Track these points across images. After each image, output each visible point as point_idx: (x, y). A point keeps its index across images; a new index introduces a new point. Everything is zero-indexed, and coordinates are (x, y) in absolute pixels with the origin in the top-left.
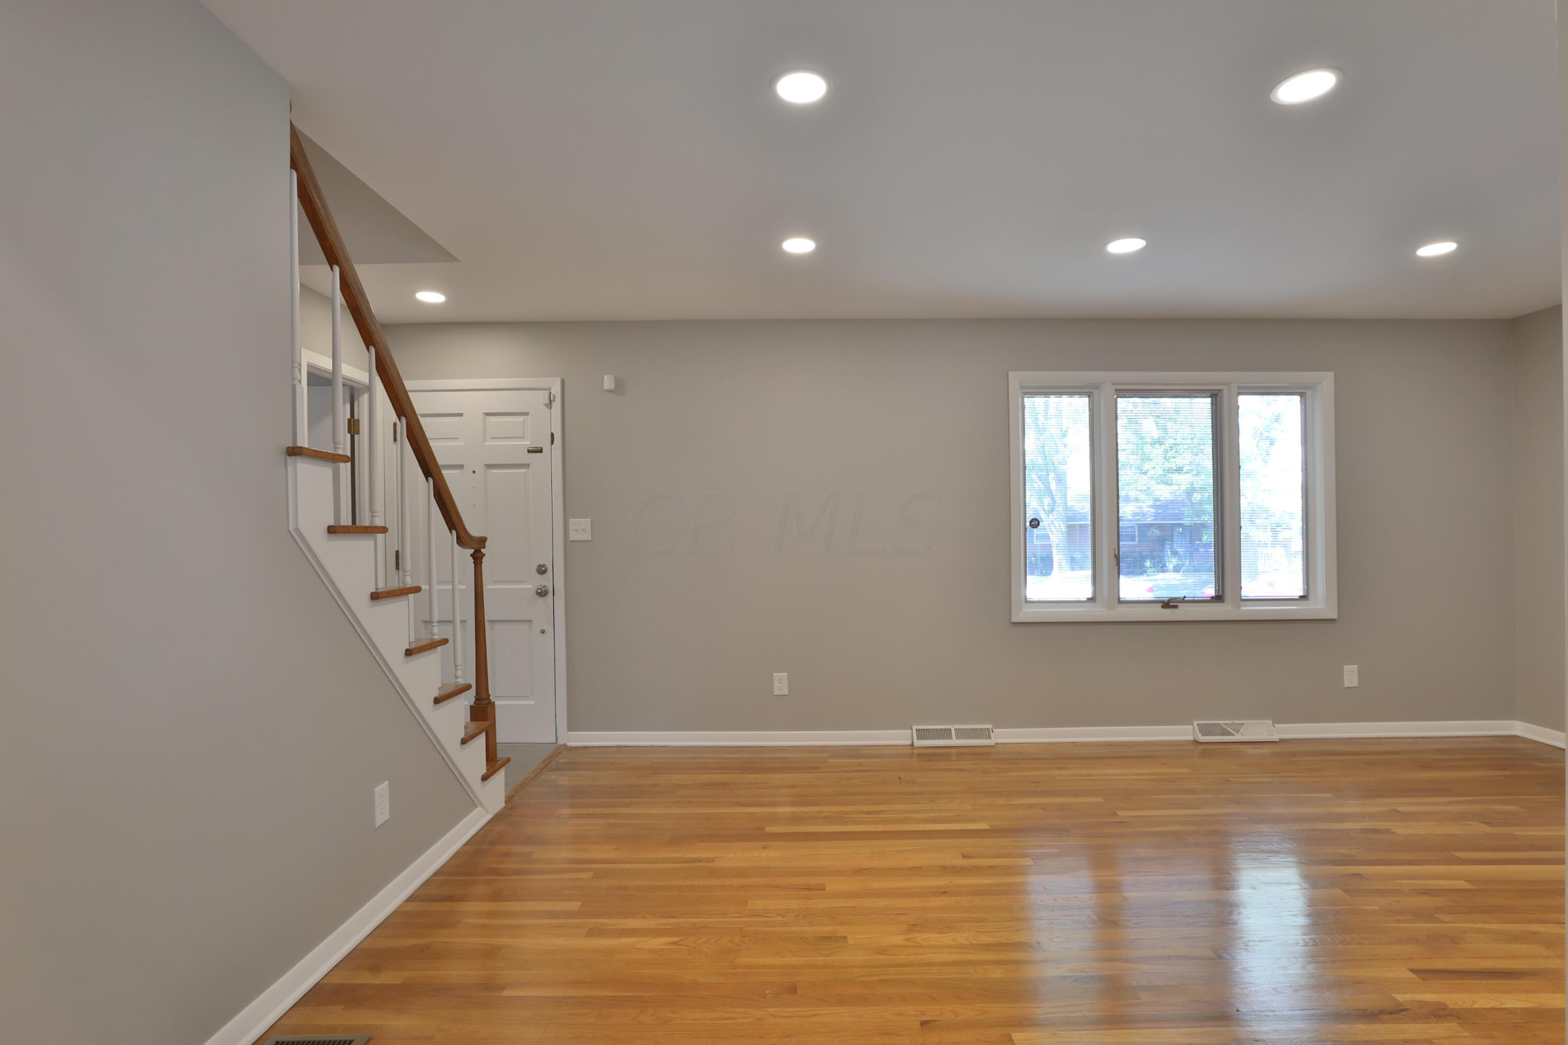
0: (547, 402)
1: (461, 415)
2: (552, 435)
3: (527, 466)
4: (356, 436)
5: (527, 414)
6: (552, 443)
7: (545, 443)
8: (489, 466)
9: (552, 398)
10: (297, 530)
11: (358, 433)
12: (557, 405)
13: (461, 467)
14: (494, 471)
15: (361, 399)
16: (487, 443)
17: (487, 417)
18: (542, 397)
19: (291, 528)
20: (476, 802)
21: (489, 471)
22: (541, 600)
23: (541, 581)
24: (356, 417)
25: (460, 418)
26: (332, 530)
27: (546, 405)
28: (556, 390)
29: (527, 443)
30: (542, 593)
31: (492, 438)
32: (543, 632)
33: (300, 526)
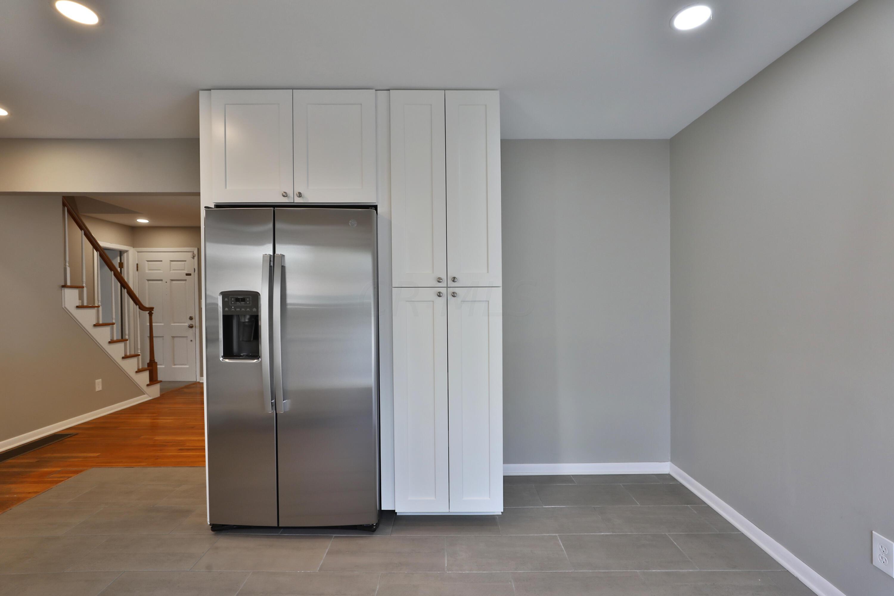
0: (192, 257)
1: (161, 261)
2: (195, 269)
3: (185, 280)
4: (122, 269)
5: (186, 261)
6: (195, 272)
7: (191, 272)
8: (172, 280)
9: (194, 255)
10: (65, 307)
11: (123, 268)
12: (196, 258)
13: (162, 280)
14: (174, 282)
15: (124, 255)
16: (171, 272)
17: (171, 262)
18: (190, 254)
19: (63, 307)
20: (144, 392)
21: (172, 282)
22: (190, 329)
23: (190, 322)
24: (122, 262)
25: (161, 262)
26: (78, 307)
27: (192, 258)
28: (196, 252)
29: (186, 272)
30: (191, 327)
31: (173, 270)
32: (191, 341)
33: (66, 306)
